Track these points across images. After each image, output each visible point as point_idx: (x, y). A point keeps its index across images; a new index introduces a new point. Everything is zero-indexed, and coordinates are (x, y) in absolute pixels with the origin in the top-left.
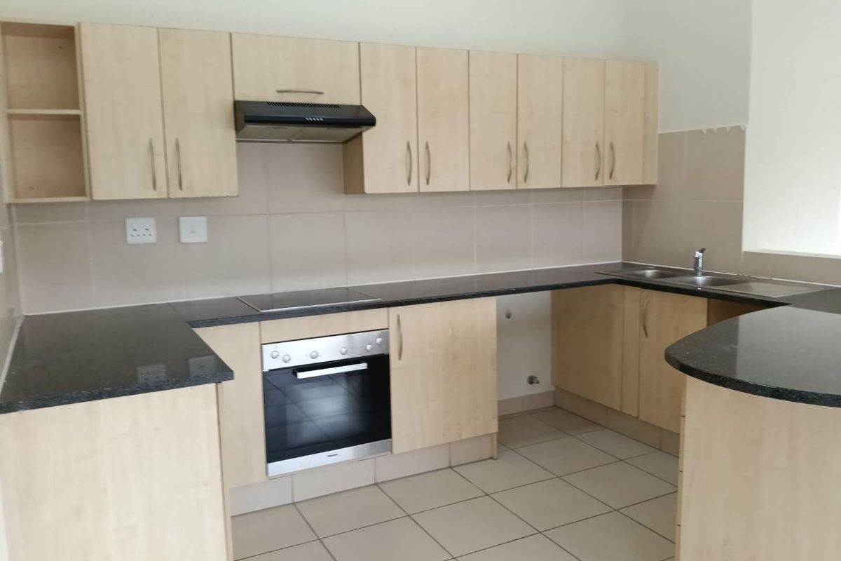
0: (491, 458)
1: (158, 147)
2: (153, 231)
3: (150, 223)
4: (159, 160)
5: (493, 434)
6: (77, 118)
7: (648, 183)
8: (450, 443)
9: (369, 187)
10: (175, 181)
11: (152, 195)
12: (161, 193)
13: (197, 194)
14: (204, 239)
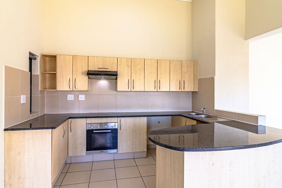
0: (145, 158)
1: (71, 80)
2: (73, 97)
3: (73, 96)
4: (71, 82)
5: (145, 151)
6: (55, 74)
7: (195, 91)
8: (134, 152)
9: (119, 89)
10: (74, 87)
11: (69, 90)
12: (71, 89)
13: (79, 90)
14: (84, 99)
